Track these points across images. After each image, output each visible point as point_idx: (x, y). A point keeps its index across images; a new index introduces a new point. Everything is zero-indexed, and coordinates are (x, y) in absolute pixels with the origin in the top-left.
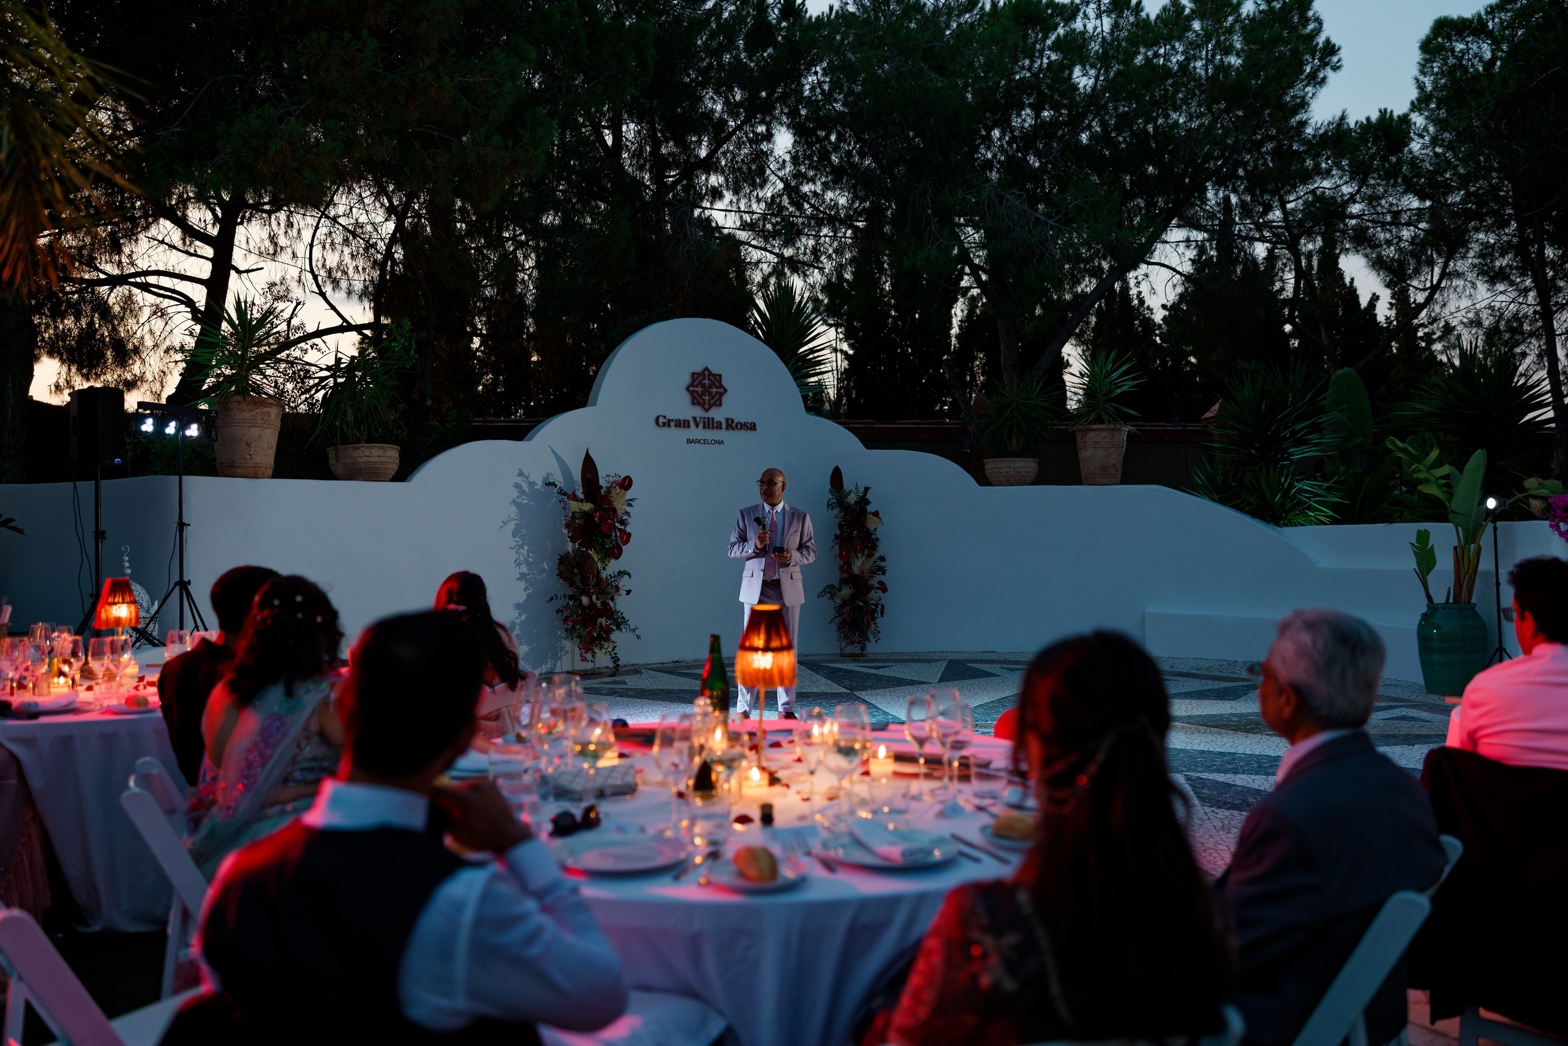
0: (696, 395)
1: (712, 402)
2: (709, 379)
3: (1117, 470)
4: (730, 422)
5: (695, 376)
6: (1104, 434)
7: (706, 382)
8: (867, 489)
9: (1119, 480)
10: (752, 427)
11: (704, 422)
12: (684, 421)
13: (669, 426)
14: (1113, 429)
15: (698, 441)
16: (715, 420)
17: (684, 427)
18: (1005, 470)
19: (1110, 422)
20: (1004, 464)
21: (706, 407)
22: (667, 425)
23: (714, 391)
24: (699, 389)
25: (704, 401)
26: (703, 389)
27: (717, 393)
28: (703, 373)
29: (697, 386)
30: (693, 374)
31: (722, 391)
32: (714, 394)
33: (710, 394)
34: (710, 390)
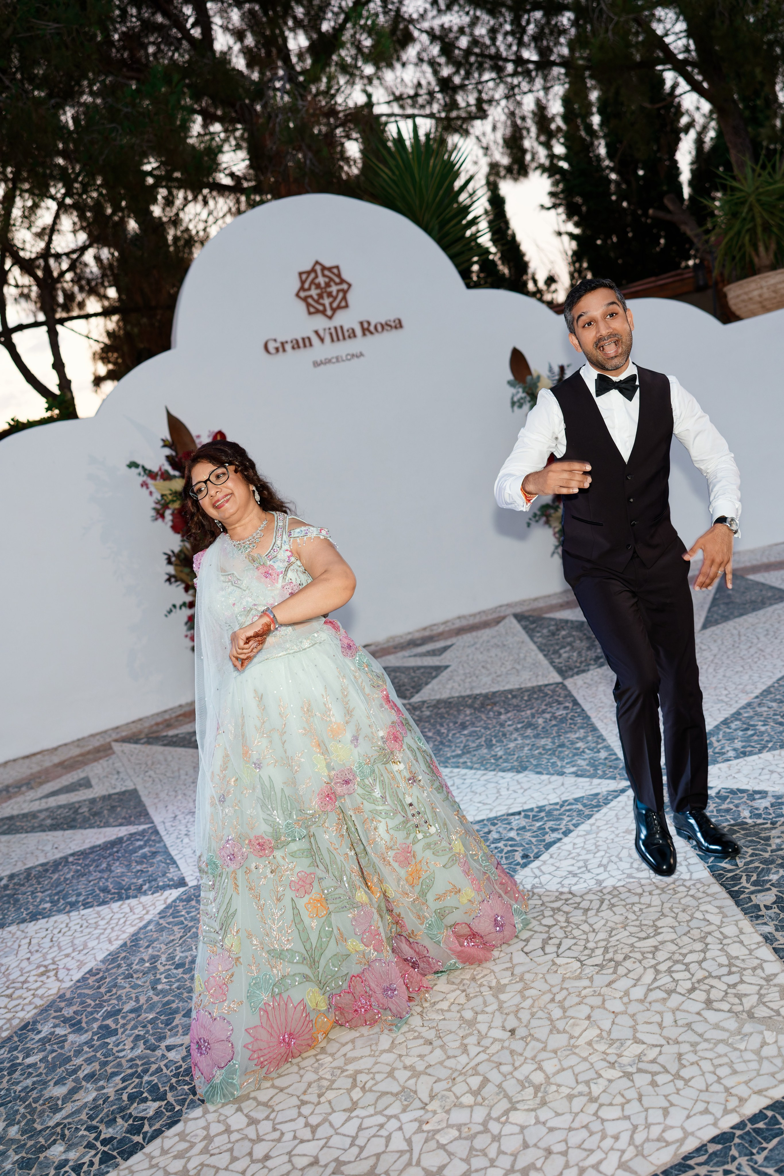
0: (310, 300)
1: (335, 305)
2: (324, 275)
4: (366, 325)
7: (321, 279)
10: (399, 325)
11: (331, 334)
12: (303, 339)
13: (284, 350)
16: (345, 329)
17: (305, 346)
18: (757, 293)
20: (753, 286)
21: (329, 312)
22: (281, 349)
23: (334, 289)
24: (314, 292)
25: (324, 305)
26: (318, 291)
27: (338, 291)
28: (313, 270)
29: (309, 289)
30: (300, 274)
31: (345, 286)
32: (334, 293)
33: (330, 295)
34: (329, 290)
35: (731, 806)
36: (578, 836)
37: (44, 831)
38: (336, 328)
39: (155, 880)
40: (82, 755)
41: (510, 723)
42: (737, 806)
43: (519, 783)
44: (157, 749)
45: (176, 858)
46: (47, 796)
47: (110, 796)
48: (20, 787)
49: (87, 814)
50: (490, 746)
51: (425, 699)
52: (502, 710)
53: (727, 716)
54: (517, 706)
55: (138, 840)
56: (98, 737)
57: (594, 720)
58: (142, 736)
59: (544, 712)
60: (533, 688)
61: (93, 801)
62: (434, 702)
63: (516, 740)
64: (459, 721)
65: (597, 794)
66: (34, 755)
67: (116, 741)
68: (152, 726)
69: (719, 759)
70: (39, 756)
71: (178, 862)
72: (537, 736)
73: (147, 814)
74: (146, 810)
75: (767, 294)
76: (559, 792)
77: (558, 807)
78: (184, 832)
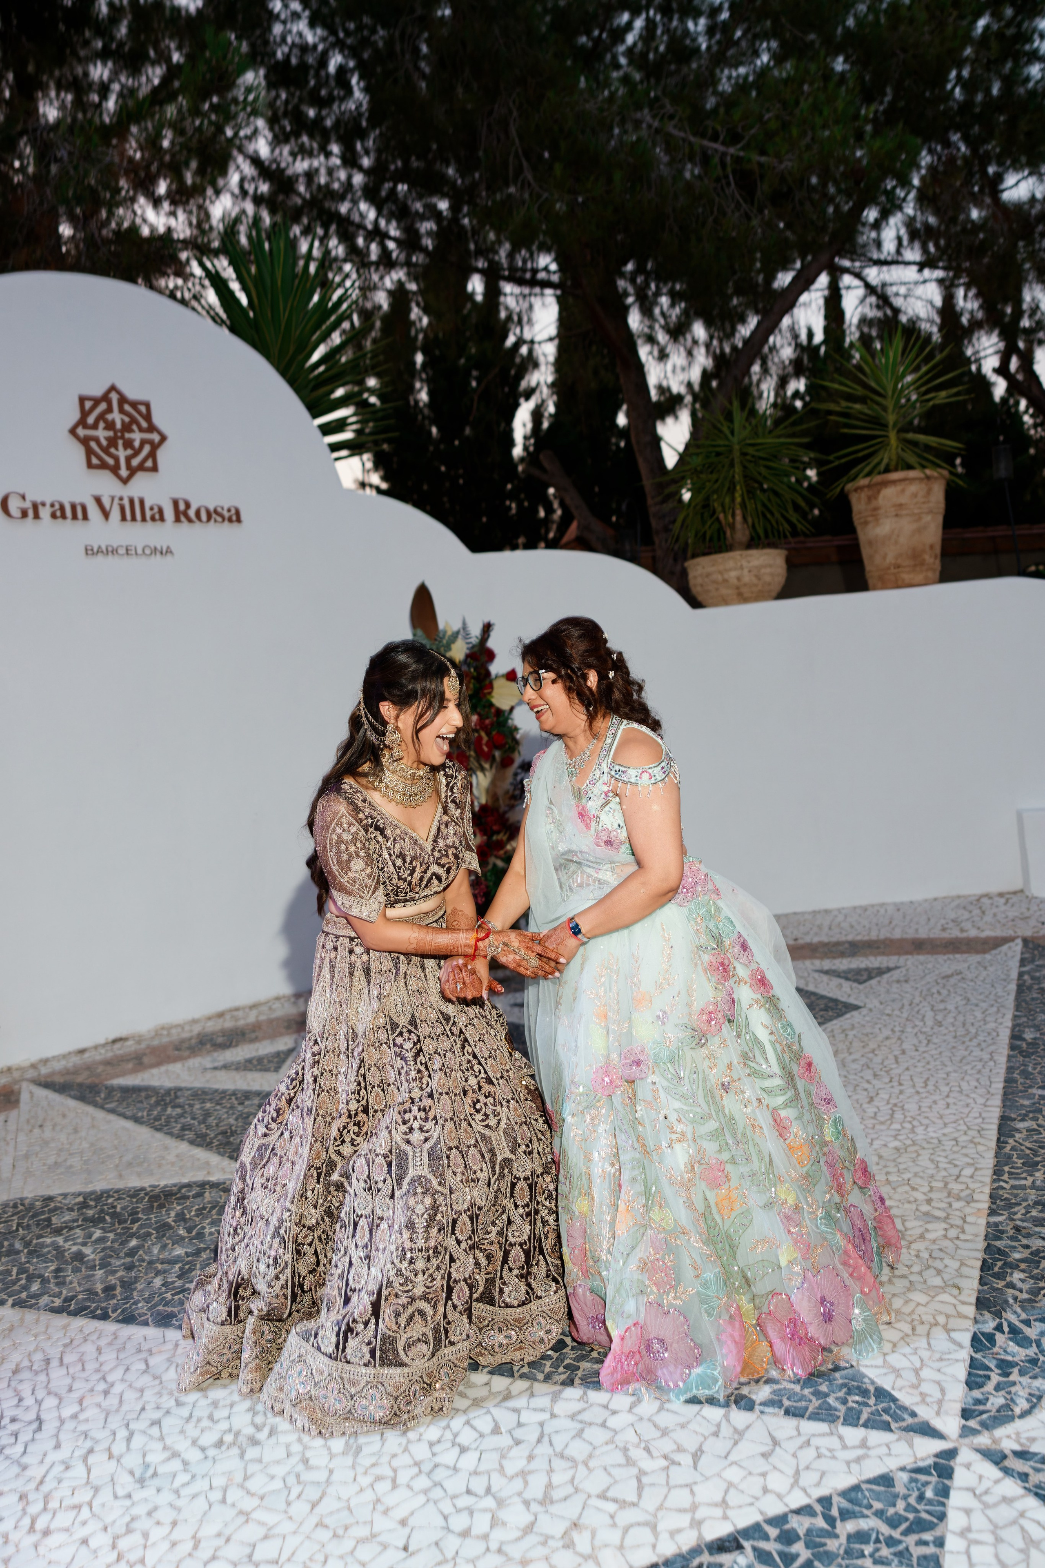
0: (93, 444)
1: (135, 463)
2: (122, 411)
4: (182, 507)
5: (88, 404)
6: (913, 488)
7: (116, 417)
8: (487, 628)
9: (937, 574)
10: (235, 517)
11: (122, 507)
12: (73, 505)
13: (37, 516)
15: (112, 551)
16: (148, 503)
17: (75, 517)
18: (733, 574)
20: (731, 564)
21: (124, 472)
22: (31, 513)
23: (137, 437)
24: (102, 434)
25: (117, 459)
26: (111, 434)
27: (143, 442)
28: (105, 398)
29: (95, 426)
31: (156, 437)
32: (137, 444)
33: (128, 444)
34: (127, 435)
38: (131, 500)
65: (887, 1481)
75: (747, 578)
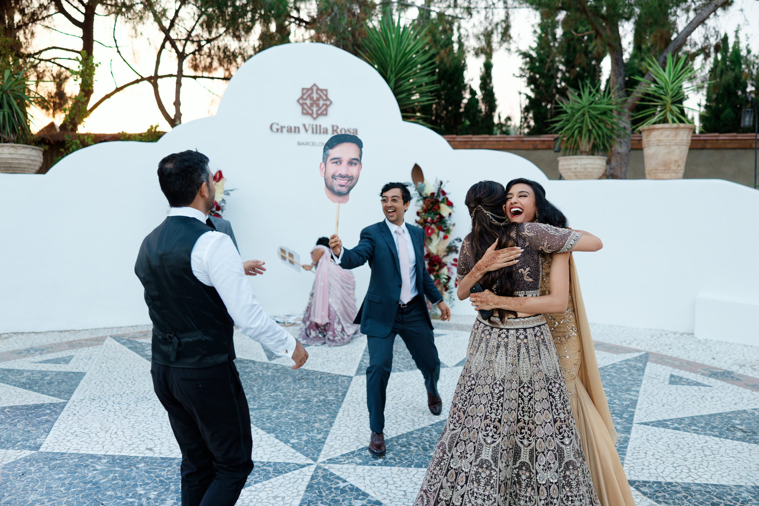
0: (305, 106)
1: (319, 112)
2: (317, 93)
3: (679, 166)
6: (667, 132)
7: (314, 95)
9: (681, 175)
11: (313, 128)
12: (295, 128)
13: (282, 131)
14: (677, 128)
15: (307, 144)
16: (322, 127)
18: (575, 166)
19: (674, 122)
21: (315, 116)
23: (321, 102)
24: (308, 102)
25: (312, 110)
26: (312, 102)
27: (324, 104)
28: (311, 89)
29: (306, 99)
30: (303, 89)
31: (328, 103)
32: (321, 105)
33: (318, 105)
34: (318, 102)
35: (341, 500)
36: (250, 491)
37: (15, 385)
38: (316, 126)
39: (28, 441)
40: (86, 340)
41: (300, 396)
42: (343, 501)
43: (261, 440)
44: (125, 349)
45: (53, 428)
46: (41, 362)
47: (70, 373)
48: (36, 351)
49: (46, 382)
50: (275, 408)
51: (279, 363)
52: (305, 386)
53: (404, 432)
54: (315, 385)
55: (50, 409)
56: (106, 330)
57: (341, 410)
58: (126, 338)
59: (323, 395)
60: (336, 375)
61: (58, 373)
62: (279, 367)
63: (290, 409)
64: (278, 385)
65: (289, 464)
66: (66, 331)
67: (111, 336)
68: (137, 333)
69: (370, 463)
70: (67, 333)
71: (52, 432)
72: (303, 411)
73: (72, 393)
74: (75, 389)
75: (579, 169)
76: (273, 454)
77: (261, 465)
78: (75, 412)
